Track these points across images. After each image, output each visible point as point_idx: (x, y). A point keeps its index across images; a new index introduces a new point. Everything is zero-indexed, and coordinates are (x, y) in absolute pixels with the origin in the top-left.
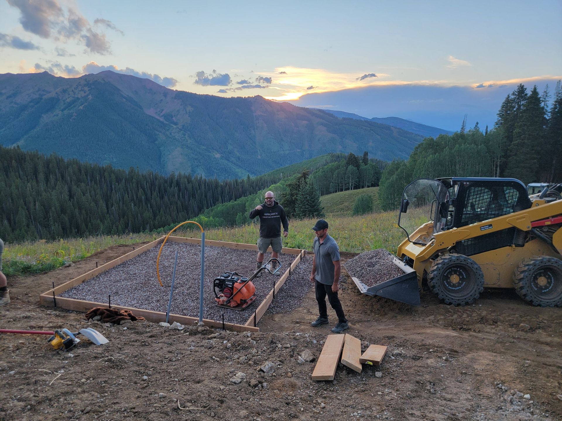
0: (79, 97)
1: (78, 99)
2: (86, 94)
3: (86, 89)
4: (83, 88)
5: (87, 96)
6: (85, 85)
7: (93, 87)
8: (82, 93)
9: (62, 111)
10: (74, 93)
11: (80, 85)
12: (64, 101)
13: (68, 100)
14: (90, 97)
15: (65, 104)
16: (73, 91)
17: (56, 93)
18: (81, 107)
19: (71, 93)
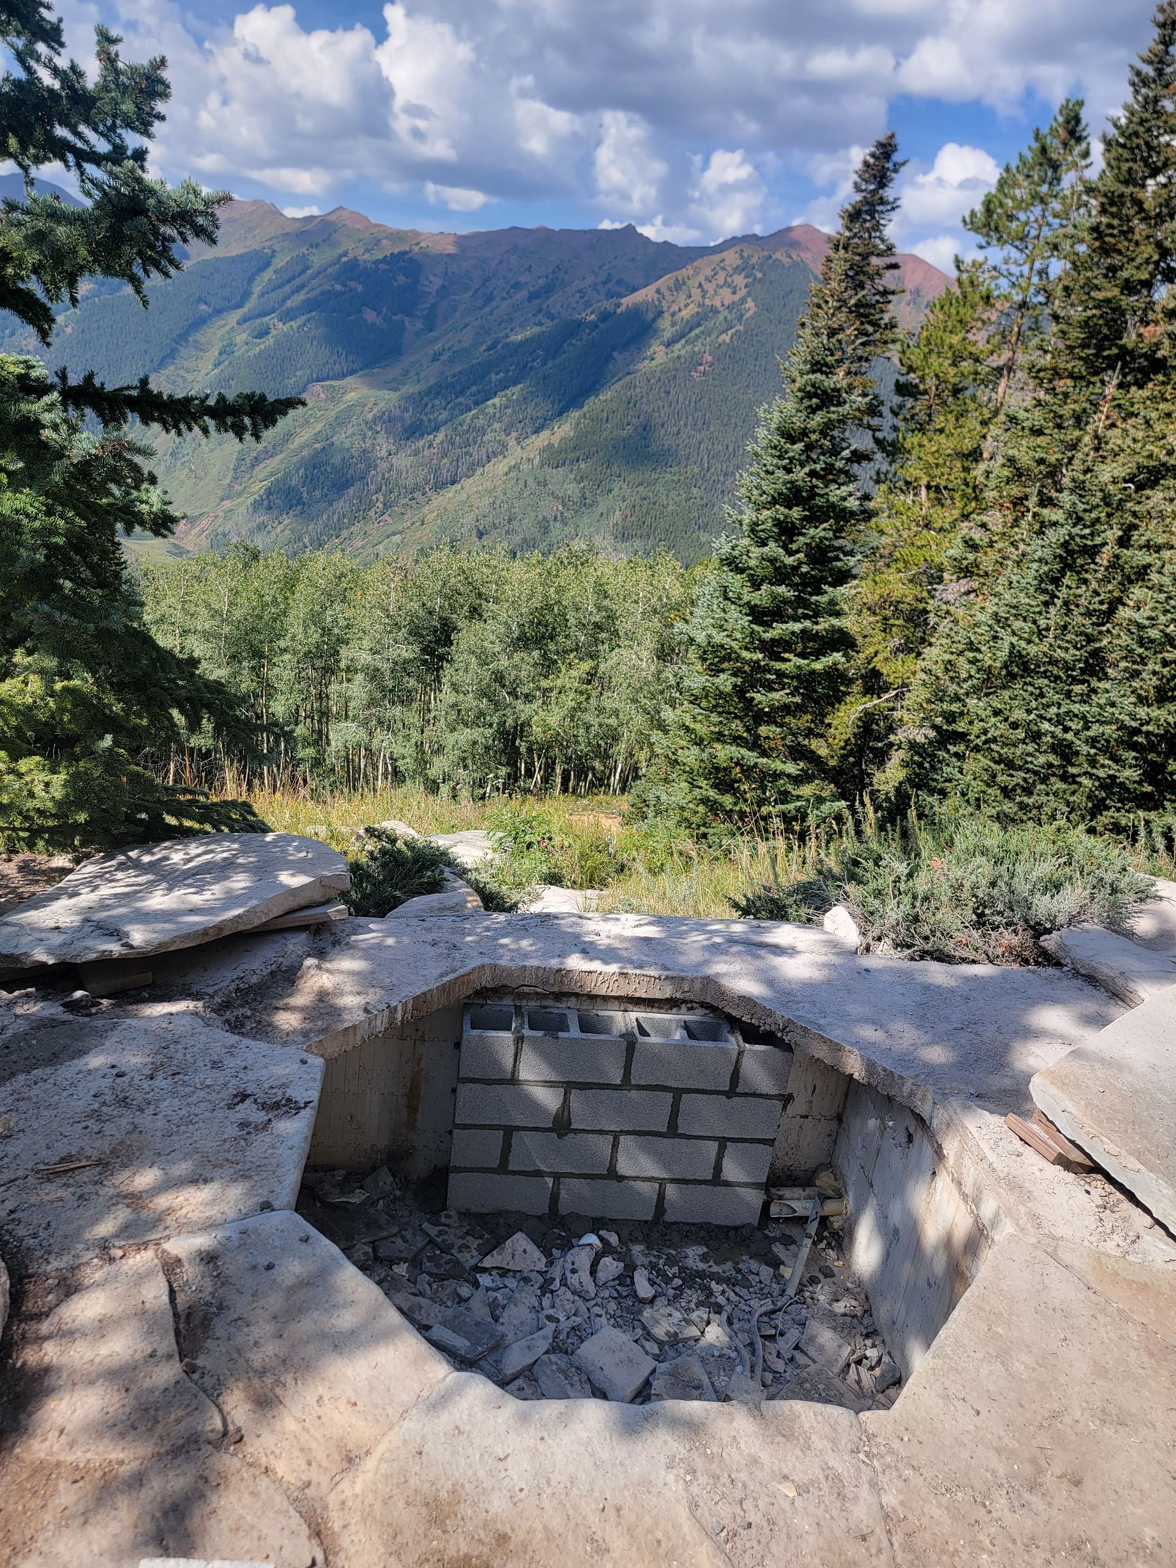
0: (718, 304)
1: (715, 311)
2: (736, 298)
3: (740, 280)
4: (729, 280)
5: (743, 300)
6: (737, 270)
7: (759, 275)
8: (727, 291)
9: (668, 344)
10: (704, 293)
11: (723, 269)
12: (673, 314)
13: (685, 313)
14: (750, 303)
15: (673, 324)
16: (700, 285)
17: (658, 291)
18: (726, 338)
19: (696, 293)
